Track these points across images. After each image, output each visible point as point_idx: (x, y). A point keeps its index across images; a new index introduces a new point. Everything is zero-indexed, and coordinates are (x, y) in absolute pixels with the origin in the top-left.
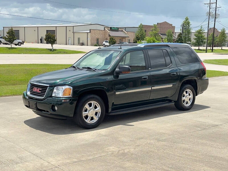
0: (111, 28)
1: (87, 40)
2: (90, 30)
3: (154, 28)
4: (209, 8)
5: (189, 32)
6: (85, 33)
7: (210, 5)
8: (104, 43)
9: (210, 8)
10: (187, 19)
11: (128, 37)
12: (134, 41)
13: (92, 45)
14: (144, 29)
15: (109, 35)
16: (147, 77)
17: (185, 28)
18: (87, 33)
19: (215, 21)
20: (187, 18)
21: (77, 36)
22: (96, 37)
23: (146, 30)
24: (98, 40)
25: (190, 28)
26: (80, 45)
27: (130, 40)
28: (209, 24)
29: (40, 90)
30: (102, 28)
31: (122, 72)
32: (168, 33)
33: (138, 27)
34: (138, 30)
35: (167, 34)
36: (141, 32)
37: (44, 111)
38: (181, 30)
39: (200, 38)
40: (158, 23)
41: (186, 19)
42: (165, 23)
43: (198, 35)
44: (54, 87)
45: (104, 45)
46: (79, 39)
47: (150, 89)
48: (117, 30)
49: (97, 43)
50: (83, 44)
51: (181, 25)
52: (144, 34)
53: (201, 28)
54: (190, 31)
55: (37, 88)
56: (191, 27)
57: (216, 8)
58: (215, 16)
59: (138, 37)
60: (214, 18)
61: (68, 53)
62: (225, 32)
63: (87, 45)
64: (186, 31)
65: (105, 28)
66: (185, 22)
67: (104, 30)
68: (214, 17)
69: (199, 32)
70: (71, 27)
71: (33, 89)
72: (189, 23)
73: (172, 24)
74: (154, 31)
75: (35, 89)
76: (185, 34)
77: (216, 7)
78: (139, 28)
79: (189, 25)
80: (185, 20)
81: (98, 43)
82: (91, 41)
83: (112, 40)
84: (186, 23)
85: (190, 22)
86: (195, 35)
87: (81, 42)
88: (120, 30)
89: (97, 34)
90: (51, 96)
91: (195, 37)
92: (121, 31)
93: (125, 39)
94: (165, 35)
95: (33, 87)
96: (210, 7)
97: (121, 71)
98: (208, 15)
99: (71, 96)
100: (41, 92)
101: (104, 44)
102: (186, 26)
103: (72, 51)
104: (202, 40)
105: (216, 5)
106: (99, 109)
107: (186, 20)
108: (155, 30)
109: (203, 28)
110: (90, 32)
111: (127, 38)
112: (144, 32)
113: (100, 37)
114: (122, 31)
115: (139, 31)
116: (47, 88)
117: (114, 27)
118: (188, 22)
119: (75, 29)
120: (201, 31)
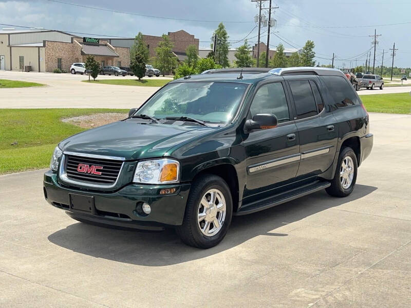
0: (84, 38)
1: (39, 61)
2: (44, 42)
3: (163, 42)
4: (259, 8)
5: (226, 51)
6: (35, 48)
7: (261, 4)
8: (73, 67)
9: (261, 9)
10: (221, 27)
11: (118, 57)
12: (131, 64)
13: (48, 71)
14: (145, 43)
15: (82, 51)
16: (294, 134)
17: (219, 42)
18: (39, 47)
19: (269, 32)
20: (221, 24)
21: (17, 53)
22: (57, 55)
23: (148, 45)
24: (60, 60)
25: (226, 42)
26: (24, 70)
27: (122, 63)
28: (260, 36)
29: (97, 170)
30: (68, 39)
31: (261, 127)
32: (190, 50)
33: (135, 38)
34: (135, 45)
35: (188, 53)
36: (141, 48)
37: (115, 215)
38: (212, 46)
39: (244, 61)
40: (169, 33)
41: (219, 26)
42: (182, 33)
43: (241, 56)
44: (137, 163)
45: (73, 72)
46: (21, 59)
47: (298, 158)
48: (95, 43)
49: (58, 67)
50: (29, 69)
51: (213, 37)
52: (145, 53)
53: (246, 43)
54: (227, 48)
55: (90, 166)
56: (229, 41)
57: (270, 9)
58: (269, 23)
59: (139, 58)
60: (268, 26)
61: (7, 85)
62: (284, 52)
63: (39, 71)
64: (220, 48)
65: (72, 39)
66: (219, 32)
67: (72, 42)
68: (267, 24)
69: (243, 51)
70: (4, 35)
71: (77, 167)
72: (225, 34)
73: (194, 36)
74: (164, 47)
75: (84, 168)
76: (219, 54)
77: (270, 7)
78: (137, 41)
79: (225, 38)
80: (218, 28)
81: (60, 66)
82: (46, 63)
83: (92, 62)
84: (220, 34)
85: (227, 32)
86: (236, 55)
87: (26, 64)
88: (102, 43)
89: (57, 50)
90: (132, 183)
91: (237, 60)
92: (103, 45)
93: (112, 61)
94: (184, 54)
95: (78, 164)
96: (261, 6)
97: (258, 125)
98: (259, 20)
99: (177, 181)
100: (102, 174)
101: (73, 69)
102: (220, 38)
103: (15, 82)
104: (248, 64)
105: (270, 3)
106: (222, 205)
107: (221, 29)
108: (166, 45)
109: (248, 43)
110: (44, 46)
111: (116, 58)
112: (146, 48)
113: (64, 55)
114: (106, 45)
115: (137, 46)
116: (121, 165)
117: (90, 38)
118: (223, 32)
119: (14, 40)
120: (246, 48)
